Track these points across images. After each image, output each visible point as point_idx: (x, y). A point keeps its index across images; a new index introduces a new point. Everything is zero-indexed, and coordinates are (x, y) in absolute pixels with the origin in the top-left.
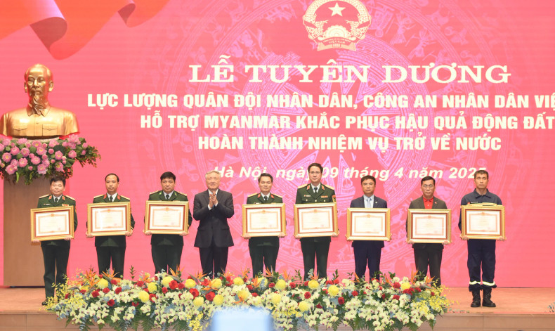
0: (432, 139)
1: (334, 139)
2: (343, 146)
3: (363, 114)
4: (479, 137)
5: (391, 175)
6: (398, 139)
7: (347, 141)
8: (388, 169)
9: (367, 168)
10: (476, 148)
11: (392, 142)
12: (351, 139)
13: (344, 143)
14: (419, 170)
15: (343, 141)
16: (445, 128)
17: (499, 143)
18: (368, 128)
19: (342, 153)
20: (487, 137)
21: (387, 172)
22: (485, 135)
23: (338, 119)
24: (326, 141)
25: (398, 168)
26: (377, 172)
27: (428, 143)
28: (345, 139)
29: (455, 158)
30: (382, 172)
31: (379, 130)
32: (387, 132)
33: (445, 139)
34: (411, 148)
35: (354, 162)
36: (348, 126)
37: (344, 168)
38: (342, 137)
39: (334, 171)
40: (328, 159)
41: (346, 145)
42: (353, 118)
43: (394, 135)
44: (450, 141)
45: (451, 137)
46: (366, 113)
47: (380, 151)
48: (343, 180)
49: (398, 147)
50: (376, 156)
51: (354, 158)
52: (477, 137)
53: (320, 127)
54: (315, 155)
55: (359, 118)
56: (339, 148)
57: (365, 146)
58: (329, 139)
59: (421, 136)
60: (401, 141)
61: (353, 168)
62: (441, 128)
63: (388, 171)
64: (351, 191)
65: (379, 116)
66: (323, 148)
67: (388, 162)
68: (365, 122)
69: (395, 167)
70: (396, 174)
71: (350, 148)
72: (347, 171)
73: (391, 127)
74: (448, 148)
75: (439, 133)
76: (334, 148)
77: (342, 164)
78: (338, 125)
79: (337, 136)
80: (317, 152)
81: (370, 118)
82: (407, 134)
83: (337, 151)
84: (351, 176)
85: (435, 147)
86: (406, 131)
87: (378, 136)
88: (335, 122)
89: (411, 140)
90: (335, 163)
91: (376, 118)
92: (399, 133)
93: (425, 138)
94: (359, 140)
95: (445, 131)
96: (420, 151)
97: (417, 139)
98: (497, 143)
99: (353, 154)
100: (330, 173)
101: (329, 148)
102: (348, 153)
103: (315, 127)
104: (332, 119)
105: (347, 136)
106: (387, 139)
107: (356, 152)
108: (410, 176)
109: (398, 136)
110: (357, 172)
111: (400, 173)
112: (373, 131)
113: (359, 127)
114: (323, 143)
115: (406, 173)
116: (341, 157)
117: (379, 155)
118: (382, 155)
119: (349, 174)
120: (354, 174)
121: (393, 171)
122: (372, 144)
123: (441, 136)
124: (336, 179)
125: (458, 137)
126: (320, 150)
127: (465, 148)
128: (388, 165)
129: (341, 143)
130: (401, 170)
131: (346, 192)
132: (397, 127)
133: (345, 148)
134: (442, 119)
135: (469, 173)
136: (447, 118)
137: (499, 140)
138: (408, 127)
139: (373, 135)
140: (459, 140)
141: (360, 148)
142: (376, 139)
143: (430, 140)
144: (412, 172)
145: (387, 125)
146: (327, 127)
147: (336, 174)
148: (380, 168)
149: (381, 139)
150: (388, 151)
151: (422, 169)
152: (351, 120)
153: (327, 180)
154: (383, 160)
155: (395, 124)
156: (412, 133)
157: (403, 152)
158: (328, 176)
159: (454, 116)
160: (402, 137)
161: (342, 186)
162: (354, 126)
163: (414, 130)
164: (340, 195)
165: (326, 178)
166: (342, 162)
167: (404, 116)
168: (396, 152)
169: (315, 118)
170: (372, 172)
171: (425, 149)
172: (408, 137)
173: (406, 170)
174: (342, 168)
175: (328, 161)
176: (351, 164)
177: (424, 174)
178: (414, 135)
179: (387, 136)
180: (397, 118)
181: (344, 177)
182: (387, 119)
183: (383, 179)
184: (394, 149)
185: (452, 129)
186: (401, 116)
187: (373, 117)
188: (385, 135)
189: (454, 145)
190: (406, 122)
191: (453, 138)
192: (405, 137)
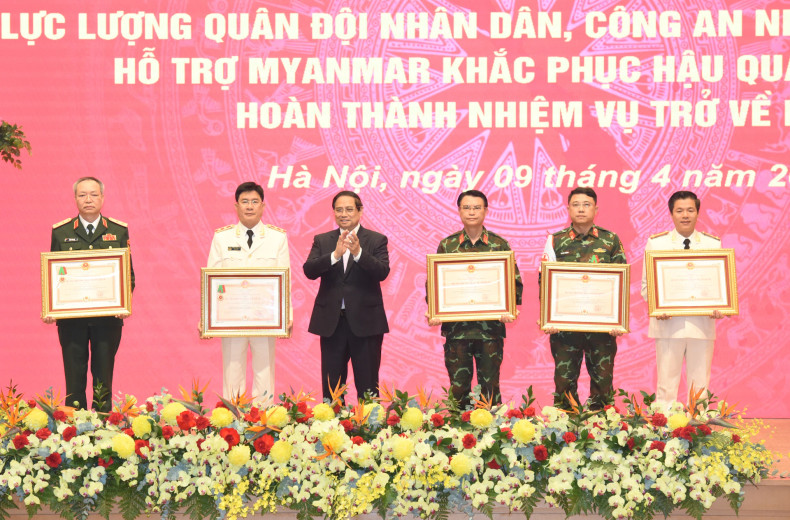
0: (733, 104)
1: (523, 105)
2: (542, 119)
3: (584, 53)
5: (645, 181)
6: (659, 105)
7: (549, 110)
8: (639, 168)
9: (592, 166)
11: (647, 112)
12: (558, 106)
13: (545, 114)
14: (705, 169)
15: (542, 109)
16: (759, 80)
18: (595, 81)
19: (539, 136)
21: (637, 175)
23: (530, 62)
24: (506, 109)
25: (659, 166)
26: (613, 173)
27: (723, 110)
28: (546, 104)
29: (781, 144)
30: (626, 174)
31: (618, 84)
32: (635, 89)
33: (762, 101)
34: (688, 123)
35: (565, 154)
36: (552, 78)
37: (544, 167)
38: (540, 102)
39: (524, 173)
40: (510, 147)
41: (549, 119)
42: (564, 61)
43: (650, 95)
44: (771, 109)
45: (774, 98)
46: (590, 50)
47: (621, 129)
48: (542, 191)
49: (660, 122)
50: (612, 141)
51: (565, 146)
53: (494, 80)
54: (482, 139)
55: (576, 60)
56: (533, 125)
57: (590, 120)
58: (512, 105)
59: (709, 98)
60: (666, 109)
61: (563, 167)
62: (751, 81)
63: (638, 173)
64: (559, 215)
65: (619, 57)
66: (500, 124)
67: (637, 153)
68: (587, 69)
69: (654, 164)
70: (655, 179)
71: (556, 124)
72: (550, 172)
73: (643, 79)
74: (767, 123)
75: (746, 91)
76: (523, 124)
77: (541, 158)
78: (530, 76)
79: (530, 99)
80: (486, 134)
81: (600, 61)
82: (678, 93)
83: (530, 130)
84: (559, 184)
85: (739, 120)
86: (676, 86)
87: (617, 99)
88: (526, 69)
89: (687, 105)
90: (524, 157)
91: (612, 60)
92: (661, 92)
93: (717, 101)
94: (577, 106)
95: (761, 86)
96: (705, 129)
97: (700, 105)
99: (562, 137)
100: (514, 179)
101: (512, 124)
102: (551, 136)
103: (483, 79)
104: (518, 62)
105: (551, 98)
106: (634, 105)
107: (570, 132)
108: (685, 184)
109: (660, 97)
110: (572, 174)
111: (662, 177)
112: (606, 87)
113: (575, 79)
114: (500, 115)
115: (677, 175)
116: (538, 143)
117: (618, 138)
118: (626, 139)
119: (554, 180)
120: (566, 178)
121: (649, 171)
122: (604, 115)
123: (752, 98)
124: (527, 191)
126: (493, 128)
128: (638, 160)
129: (536, 114)
130: (667, 169)
131: (548, 216)
132: (658, 78)
133: (546, 124)
134: (753, 59)
136: (766, 59)
138: (680, 79)
139: (606, 97)
141: (578, 124)
142: (611, 104)
143: (728, 107)
144: (688, 174)
145: (636, 76)
146: (507, 79)
147: (528, 178)
149: (622, 105)
150: (638, 130)
151: (710, 169)
152: (558, 65)
153: (508, 193)
154: (628, 149)
155: (652, 73)
156: (688, 90)
157: (670, 130)
158: (511, 184)
159: (779, 53)
160: (668, 99)
161: (541, 205)
162: (565, 77)
163: (693, 84)
164: (536, 223)
165: (507, 188)
166: (540, 153)
167: (672, 54)
168: (654, 133)
169: (483, 61)
170: (604, 174)
171: (717, 124)
172: (681, 99)
173: (676, 169)
174: (539, 167)
175: (510, 153)
176: (558, 158)
177: (714, 178)
178: (694, 94)
179: (635, 99)
180: (658, 59)
181: (544, 186)
182: (636, 62)
183: (628, 188)
184: (652, 125)
185: (776, 82)
186: (665, 55)
187: (606, 57)
188: (631, 97)
189: (780, 115)
190: (676, 68)
191: (779, 101)
192: (674, 99)
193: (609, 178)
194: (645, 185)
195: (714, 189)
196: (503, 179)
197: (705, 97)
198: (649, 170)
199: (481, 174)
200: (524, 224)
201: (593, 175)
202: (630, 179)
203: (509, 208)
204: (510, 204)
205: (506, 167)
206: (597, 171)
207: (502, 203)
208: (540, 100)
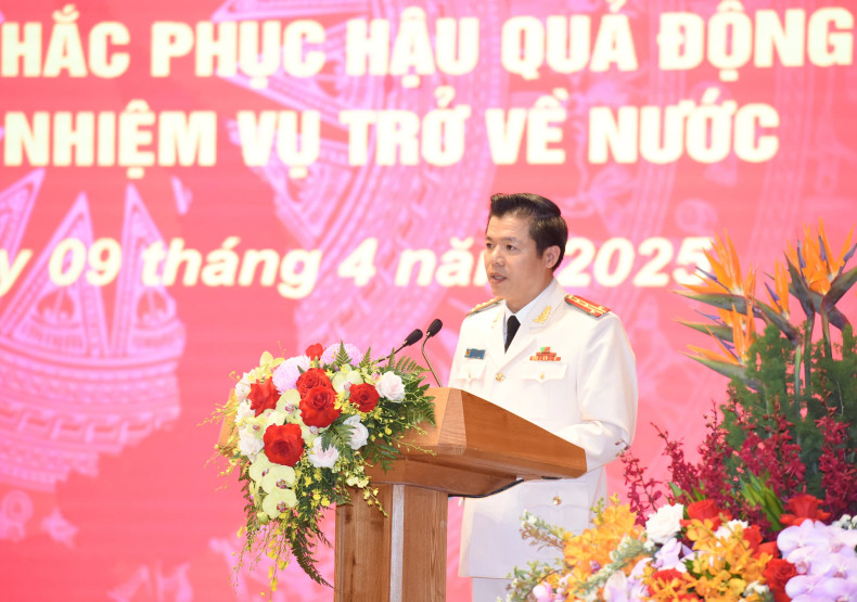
0: (493, 116)
1: (107, 118)
2: (141, 148)
3: (220, 14)
4: (687, 106)
5: (328, 272)
6: (354, 120)
7: (154, 129)
8: (317, 243)
9: (232, 242)
10: (670, 154)
11: (334, 134)
12: (171, 121)
13: (146, 138)
14: (440, 248)
15: (142, 128)
16: (544, 69)
17: (769, 131)
18: (239, 71)
19: (136, 182)
20: (719, 102)
21: (312, 259)
22: (712, 94)
23: (121, 34)
24: (74, 127)
25: (354, 243)
26: (270, 256)
27: (476, 136)
28: (149, 119)
29: (582, 197)
30: (294, 256)
31: (280, 81)
32: (314, 89)
33: (550, 109)
34: (409, 158)
35: (181, 219)
36: (160, 68)
37: (142, 243)
38: (138, 113)
39: (105, 255)
40: (81, 205)
41: (153, 147)
42: (181, 30)
43: (340, 101)
44: (566, 127)
45: (570, 106)
46: (232, 10)
47: (283, 169)
48: (138, 293)
49: (357, 154)
50: (269, 192)
51: (182, 202)
52: (676, 103)
53: (52, 71)
54: (30, 187)
55: (205, 28)
56: (123, 161)
57: (227, 146)
58: (85, 119)
59: (451, 106)
60: (371, 128)
61: (178, 243)
62: (529, 72)
63: (316, 255)
64: (166, 340)
65: (285, 22)
66: (62, 159)
67: (314, 218)
68: (226, 47)
69: (344, 239)
70: (346, 269)
71: (167, 159)
72: (153, 254)
73: (329, 67)
74: (558, 157)
75: (519, 91)
76: (106, 159)
77: (137, 222)
78: (121, 63)
79: (118, 108)
80: (37, 179)
81: (249, 29)
82: (393, 95)
83: (118, 171)
84: (169, 278)
85: (503, 152)
86: (390, 83)
87: (277, 107)
88: (112, 49)
89: (408, 118)
90: (107, 224)
91: (272, 28)
92: (361, 93)
93: (464, 111)
94: (204, 123)
95: (548, 80)
96: (442, 170)
97: (433, 118)
98: (761, 131)
99: (177, 185)
100: (87, 267)
101: (84, 159)
103: (32, 70)
104: (100, 35)
105: (157, 109)
106: (312, 119)
107: (191, 174)
108: (402, 278)
109: (358, 104)
110: (194, 257)
111: (359, 265)
112: (258, 84)
113: (203, 69)
115: (387, 261)
116: (132, 196)
117: (279, 185)
118: (294, 188)
119: (160, 270)
120: (183, 267)
121: (335, 253)
122: (257, 138)
123: (529, 104)
124: (109, 292)
125: (599, 104)
126: (51, 169)
127: (626, 155)
128: (316, 230)
129: (132, 137)
130: (368, 249)
131: (148, 343)
132: (354, 67)
133: (147, 159)
134: (529, 23)
135: (640, 262)
136: (556, 23)
137: (769, 116)
138: (397, 69)
139: (258, 104)
140: (599, 118)
141: (208, 158)
142: (268, 117)
143: (482, 121)
144: (407, 258)
145: (317, 61)
146: (78, 71)
147: (113, 267)
148: (283, 242)
149: (288, 118)
150: (316, 170)
151: (449, 247)
152: (172, 39)
153: (74, 295)
154: (297, 207)
155: (344, 55)
156: (412, 90)
157: (376, 171)
158: (82, 278)
159: (583, 13)
160: (374, 107)
161: (134, 319)
162: (183, 64)
163: (423, 78)
164: (125, 355)
165: (73, 285)
166: (136, 216)
167: (383, 16)
168: (346, 177)
169: (34, 30)
170: (253, 257)
171: (465, 161)
172: (398, 107)
173: (387, 248)
174: (134, 243)
175: (80, 217)
176: (170, 226)
177: (454, 267)
178: (421, 99)
179: (312, 107)
180: (355, 27)
181: (141, 282)
182: (316, 33)
183: (295, 287)
184: (342, 160)
185: (575, 74)
186: (370, 17)
187: (261, 22)
188: (304, 102)
189: (580, 139)
190: (391, 45)
191: (579, 111)
192: (385, 107)
193: (260, 267)
194: (329, 280)
195: (455, 291)
196: (66, 266)
197: (443, 102)
198: (335, 249)
199: (25, 256)
200: (102, 356)
201: (233, 258)
202: (300, 268)
203: (75, 326)
204: (77, 316)
205: (74, 244)
206: (240, 251)
207: (64, 316)
208: (137, 111)
